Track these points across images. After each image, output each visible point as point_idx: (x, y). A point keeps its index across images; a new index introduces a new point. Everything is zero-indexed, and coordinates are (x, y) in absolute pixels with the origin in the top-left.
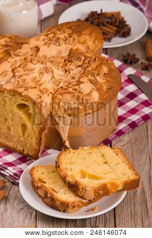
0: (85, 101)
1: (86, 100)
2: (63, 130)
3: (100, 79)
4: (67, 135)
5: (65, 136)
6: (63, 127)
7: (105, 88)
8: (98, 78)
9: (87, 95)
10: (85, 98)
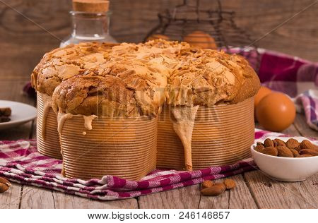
0: (216, 80)
1: (218, 79)
2: (185, 131)
3: (233, 63)
4: (190, 139)
5: (187, 140)
6: (185, 125)
7: (241, 72)
8: (230, 62)
9: (217, 74)
10: (215, 77)
